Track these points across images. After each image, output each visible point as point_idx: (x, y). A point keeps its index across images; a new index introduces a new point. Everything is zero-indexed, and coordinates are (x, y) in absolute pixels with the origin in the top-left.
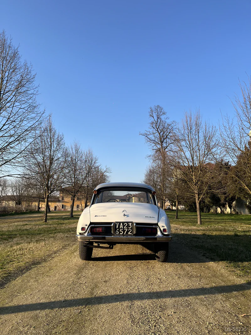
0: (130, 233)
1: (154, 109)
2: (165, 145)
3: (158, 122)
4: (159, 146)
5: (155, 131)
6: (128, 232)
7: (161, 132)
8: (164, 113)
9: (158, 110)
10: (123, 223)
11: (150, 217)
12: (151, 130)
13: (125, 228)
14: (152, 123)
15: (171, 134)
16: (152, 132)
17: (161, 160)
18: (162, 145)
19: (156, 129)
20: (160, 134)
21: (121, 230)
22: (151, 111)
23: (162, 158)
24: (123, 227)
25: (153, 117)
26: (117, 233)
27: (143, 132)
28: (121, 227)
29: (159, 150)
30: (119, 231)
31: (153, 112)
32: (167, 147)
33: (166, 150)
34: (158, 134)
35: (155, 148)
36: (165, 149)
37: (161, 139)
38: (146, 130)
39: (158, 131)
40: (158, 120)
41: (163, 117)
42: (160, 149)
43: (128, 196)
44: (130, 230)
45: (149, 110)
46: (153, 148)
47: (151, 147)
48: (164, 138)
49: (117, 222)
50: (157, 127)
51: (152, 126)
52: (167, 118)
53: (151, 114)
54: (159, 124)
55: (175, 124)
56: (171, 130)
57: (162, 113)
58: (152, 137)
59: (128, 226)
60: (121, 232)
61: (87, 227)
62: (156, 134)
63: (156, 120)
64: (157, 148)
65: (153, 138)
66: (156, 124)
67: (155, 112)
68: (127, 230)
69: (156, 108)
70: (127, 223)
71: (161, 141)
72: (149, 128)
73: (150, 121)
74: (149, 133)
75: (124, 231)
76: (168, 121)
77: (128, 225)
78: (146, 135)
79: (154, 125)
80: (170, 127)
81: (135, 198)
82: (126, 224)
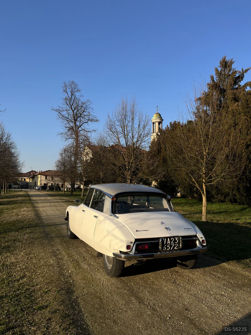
0: (176, 248)
1: (68, 84)
2: (78, 123)
3: (72, 99)
4: (72, 124)
5: (68, 108)
6: (174, 246)
7: (75, 110)
8: (78, 91)
9: (73, 86)
10: (170, 238)
11: (188, 229)
12: (64, 106)
13: (172, 243)
14: (66, 99)
15: (85, 113)
16: (65, 108)
17: (74, 138)
18: (75, 123)
19: (70, 107)
20: (73, 111)
21: (169, 246)
22: (64, 85)
23: (75, 137)
24: (171, 242)
25: (67, 93)
26: (165, 249)
27: (56, 107)
28: (168, 242)
29: (71, 128)
30: (166, 247)
31: (67, 88)
32: (80, 126)
33: (80, 129)
34: (71, 111)
35: (68, 125)
36: (78, 128)
37: (74, 117)
38: (59, 106)
39: (72, 108)
40: (72, 96)
41: (77, 94)
42: (73, 127)
43: (32, 174)
44: (176, 245)
45: (63, 85)
46: (66, 126)
47: (64, 124)
48: (78, 116)
49: (164, 238)
50: (71, 104)
51: (65, 102)
52: (81, 96)
53: (65, 89)
54: (73, 101)
55: (89, 103)
56: (85, 109)
57: (76, 90)
58: (65, 113)
59: (175, 241)
60: (168, 248)
61: (132, 245)
62: (70, 111)
63: (70, 96)
64: (69, 125)
65: (67, 115)
66: (70, 100)
67: (69, 88)
68: (174, 245)
69: (71, 83)
70: (174, 237)
71: (75, 119)
72: (63, 104)
73: (64, 97)
74: (61, 109)
75: (171, 246)
76: (83, 100)
77: (175, 239)
78: (59, 111)
79: (68, 102)
80: (84, 106)
81: (42, 176)
82: (172, 239)
